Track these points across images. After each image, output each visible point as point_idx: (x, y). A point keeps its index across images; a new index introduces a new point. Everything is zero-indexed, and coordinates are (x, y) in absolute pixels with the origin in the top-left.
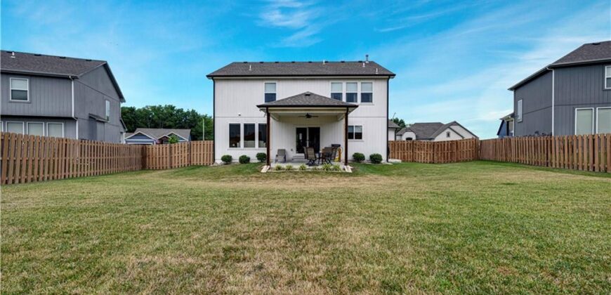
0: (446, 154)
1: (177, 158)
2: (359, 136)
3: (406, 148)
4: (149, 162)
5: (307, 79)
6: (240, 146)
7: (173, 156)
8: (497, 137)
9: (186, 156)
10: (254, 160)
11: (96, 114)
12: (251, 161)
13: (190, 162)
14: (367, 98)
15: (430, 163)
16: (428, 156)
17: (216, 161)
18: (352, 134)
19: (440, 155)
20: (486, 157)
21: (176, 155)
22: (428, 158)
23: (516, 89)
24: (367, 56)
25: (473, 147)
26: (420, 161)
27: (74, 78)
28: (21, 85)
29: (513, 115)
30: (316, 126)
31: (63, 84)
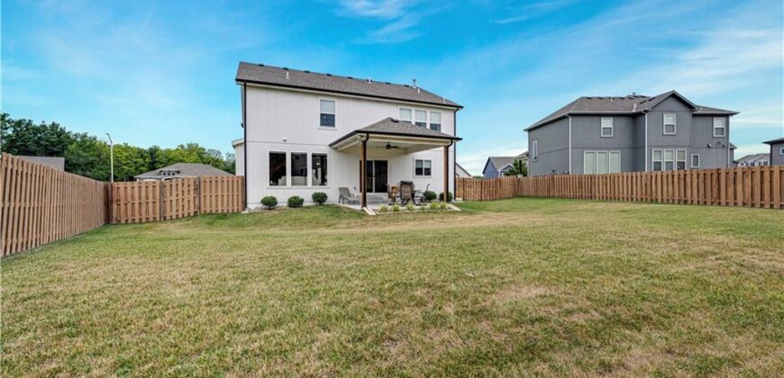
0: (491, 192)
1: (174, 202)
2: (428, 172)
6: (285, 184)
7: (168, 199)
8: (482, 175)
9: (192, 199)
10: (308, 202)
12: (305, 204)
13: (200, 208)
15: (478, 201)
16: (477, 193)
17: (249, 206)
18: (421, 169)
20: (525, 193)
21: (174, 198)
22: (477, 196)
23: (530, 130)
26: (470, 199)
29: (527, 155)
30: (383, 159)
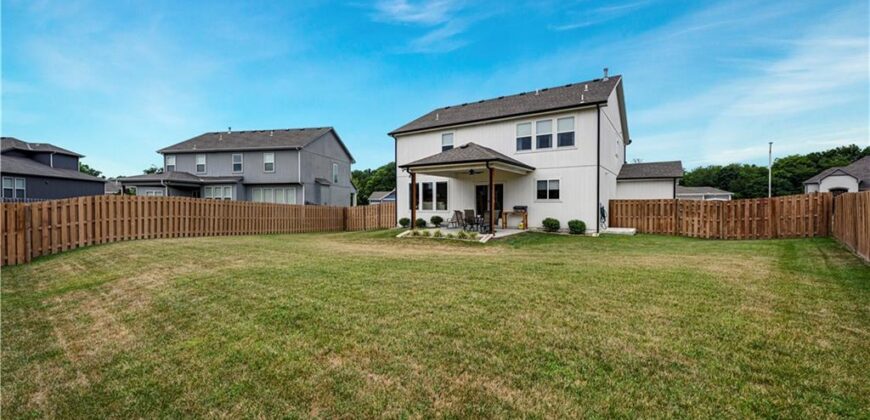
0: (746, 224)
1: (369, 219)
2: (555, 194)
3: (662, 213)
4: (349, 222)
5: (487, 124)
6: (418, 209)
9: (376, 218)
10: (430, 223)
11: (322, 177)
12: (427, 225)
13: (379, 224)
14: (567, 140)
15: (712, 238)
16: (708, 225)
17: (398, 224)
18: (545, 192)
19: (732, 224)
21: (369, 217)
22: (708, 230)
24: (606, 70)
25: (814, 211)
26: (690, 234)
27: (300, 149)
28: (269, 158)
31: (293, 154)
